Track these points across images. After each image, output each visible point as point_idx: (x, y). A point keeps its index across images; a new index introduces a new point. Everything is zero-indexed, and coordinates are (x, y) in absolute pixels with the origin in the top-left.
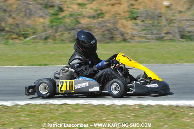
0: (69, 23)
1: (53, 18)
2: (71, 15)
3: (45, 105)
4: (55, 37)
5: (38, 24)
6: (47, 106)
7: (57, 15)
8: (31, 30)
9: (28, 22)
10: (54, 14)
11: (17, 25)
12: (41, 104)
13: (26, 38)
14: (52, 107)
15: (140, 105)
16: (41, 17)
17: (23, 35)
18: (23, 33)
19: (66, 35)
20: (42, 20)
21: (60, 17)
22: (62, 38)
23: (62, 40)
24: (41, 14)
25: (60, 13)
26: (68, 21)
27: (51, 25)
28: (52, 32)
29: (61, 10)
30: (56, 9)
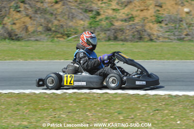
0: (105, 25)
1: (91, 20)
2: (107, 19)
3: (89, 93)
5: (79, 25)
6: (91, 95)
7: (95, 18)
8: (73, 31)
9: (71, 24)
10: (92, 17)
11: (62, 26)
12: (85, 93)
13: (68, 37)
14: (95, 95)
15: (169, 95)
16: (82, 19)
17: (66, 34)
18: (66, 33)
19: (102, 35)
20: (82, 22)
21: (97, 20)
22: (99, 37)
23: (99, 39)
24: (81, 17)
25: (97, 17)
26: (104, 23)
27: (90, 26)
29: (98, 14)
30: (94, 13)
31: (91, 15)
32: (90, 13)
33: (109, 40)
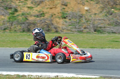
0: (21, 19)
1: (10, 16)
2: (23, 14)
4: (10, 28)
5: (0, 19)
7: (13, 14)
10: (11, 13)
16: (3, 15)
19: (19, 27)
20: (3, 17)
21: (15, 15)
22: (15, 29)
23: (16, 31)
24: (3, 13)
25: (15, 13)
26: (20, 18)
27: (8, 20)
28: (9, 25)
29: (16, 10)
30: (13, 10)
31: (10, 11)
32: (10, 10)
33: (24, 31)
